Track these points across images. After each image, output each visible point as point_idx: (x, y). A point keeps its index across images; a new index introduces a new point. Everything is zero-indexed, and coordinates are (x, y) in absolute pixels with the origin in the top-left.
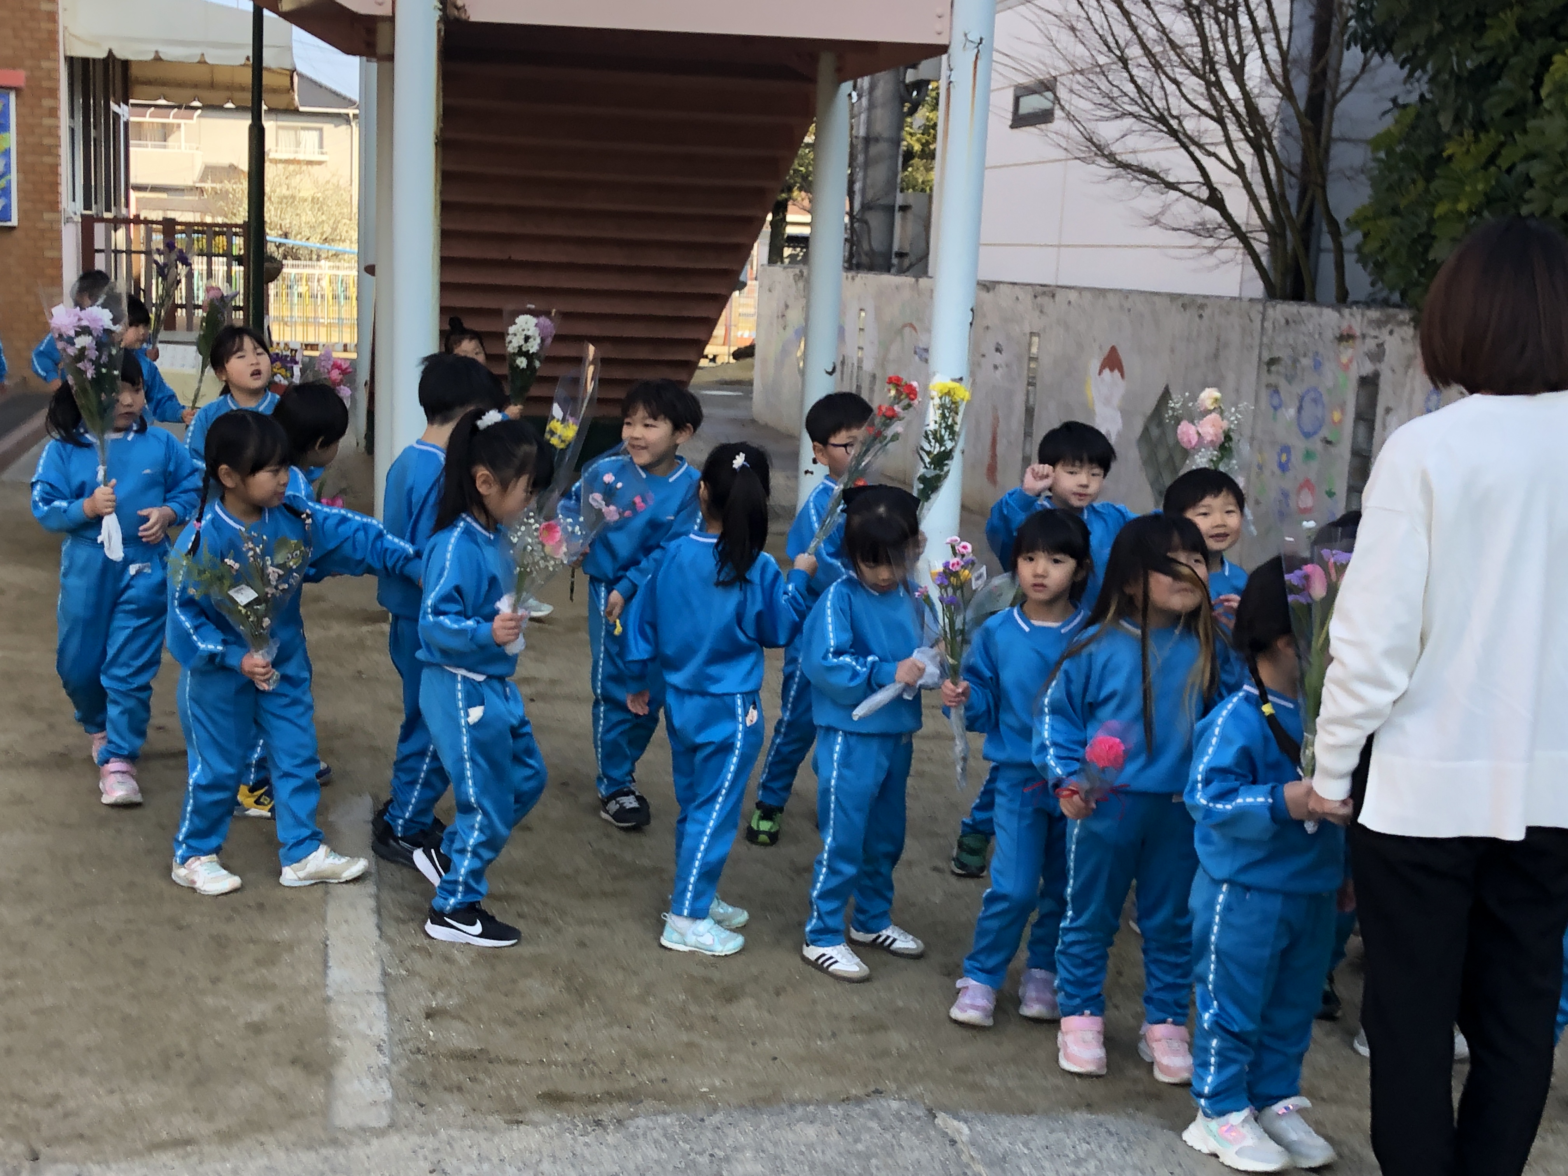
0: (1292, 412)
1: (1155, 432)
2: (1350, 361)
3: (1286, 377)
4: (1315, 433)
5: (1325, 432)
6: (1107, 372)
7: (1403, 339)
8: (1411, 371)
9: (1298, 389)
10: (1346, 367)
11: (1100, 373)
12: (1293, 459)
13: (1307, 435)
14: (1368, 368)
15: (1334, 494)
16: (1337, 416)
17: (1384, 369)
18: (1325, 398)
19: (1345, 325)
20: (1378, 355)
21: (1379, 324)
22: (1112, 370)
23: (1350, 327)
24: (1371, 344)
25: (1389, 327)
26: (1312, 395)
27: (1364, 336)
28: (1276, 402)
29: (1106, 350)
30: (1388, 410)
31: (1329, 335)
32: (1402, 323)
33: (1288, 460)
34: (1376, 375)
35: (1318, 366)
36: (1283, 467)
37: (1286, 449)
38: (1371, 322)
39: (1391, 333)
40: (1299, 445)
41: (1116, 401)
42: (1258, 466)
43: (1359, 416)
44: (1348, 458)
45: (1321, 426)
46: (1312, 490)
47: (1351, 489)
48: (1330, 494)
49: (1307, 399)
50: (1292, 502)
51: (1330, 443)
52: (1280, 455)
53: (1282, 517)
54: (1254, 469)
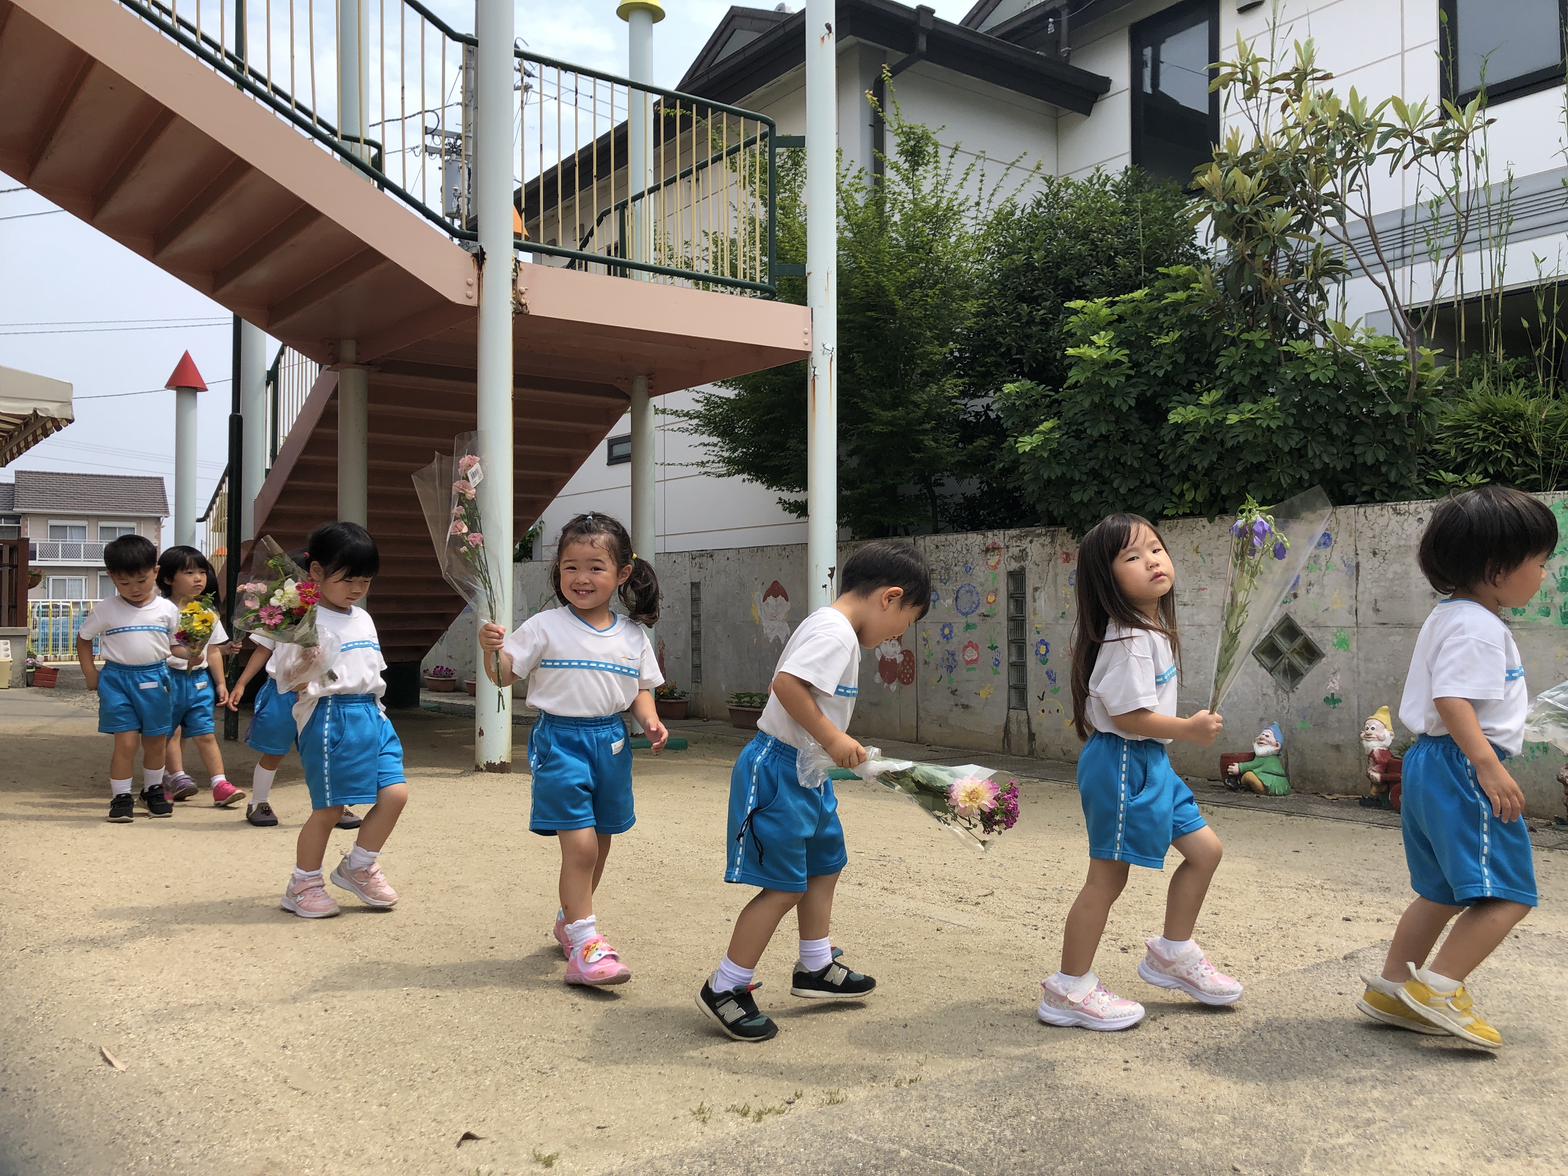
0: (950, 601)
2: (998, 563)
3: (941, 580)
4: (973, 612)
5: (982, 610)
6: (771, 598)
7: (1043, 545)
8: (1052, 563)
9: (951, 587)
10: (995, 567)
11: (764, 600)
12: (955, 630)
13: (966, 614)
14: (1014, 566)
15: (996, 647)
16: (991, 599)
17: (1029, 565)
18: (979, 589)
19: (989, 542)
20: (1023, 555)
21: (1019, 538)
22: (776, 596)
23: (995, 543)
24: (1015, 551)
25: (1029, 539)
26: (967, 588)
27: (1008, 547)
29: (769, 585)
30: (1036, 589)
31: (976, 550)
32: (1039, 535)
33: (951, 632)
34: (1022, 570)
35: (968, 570)
36: (947, 637)
37: (950, 625)
38: (1012, 538)
39: (1031, 542)
40: (960, 622)
41: (782, 616)
42: (924, 639)
43: (1010, 596)
44: (1005, 623)
45: (977, 607)
46: (976, 647)
47: (1010, 642)
48: (993, 648)
49: (962, 591)
50: (959, 657)
51: (987, 616)
52: (942, 630)
53: (950, 669)
54: (920, 642)
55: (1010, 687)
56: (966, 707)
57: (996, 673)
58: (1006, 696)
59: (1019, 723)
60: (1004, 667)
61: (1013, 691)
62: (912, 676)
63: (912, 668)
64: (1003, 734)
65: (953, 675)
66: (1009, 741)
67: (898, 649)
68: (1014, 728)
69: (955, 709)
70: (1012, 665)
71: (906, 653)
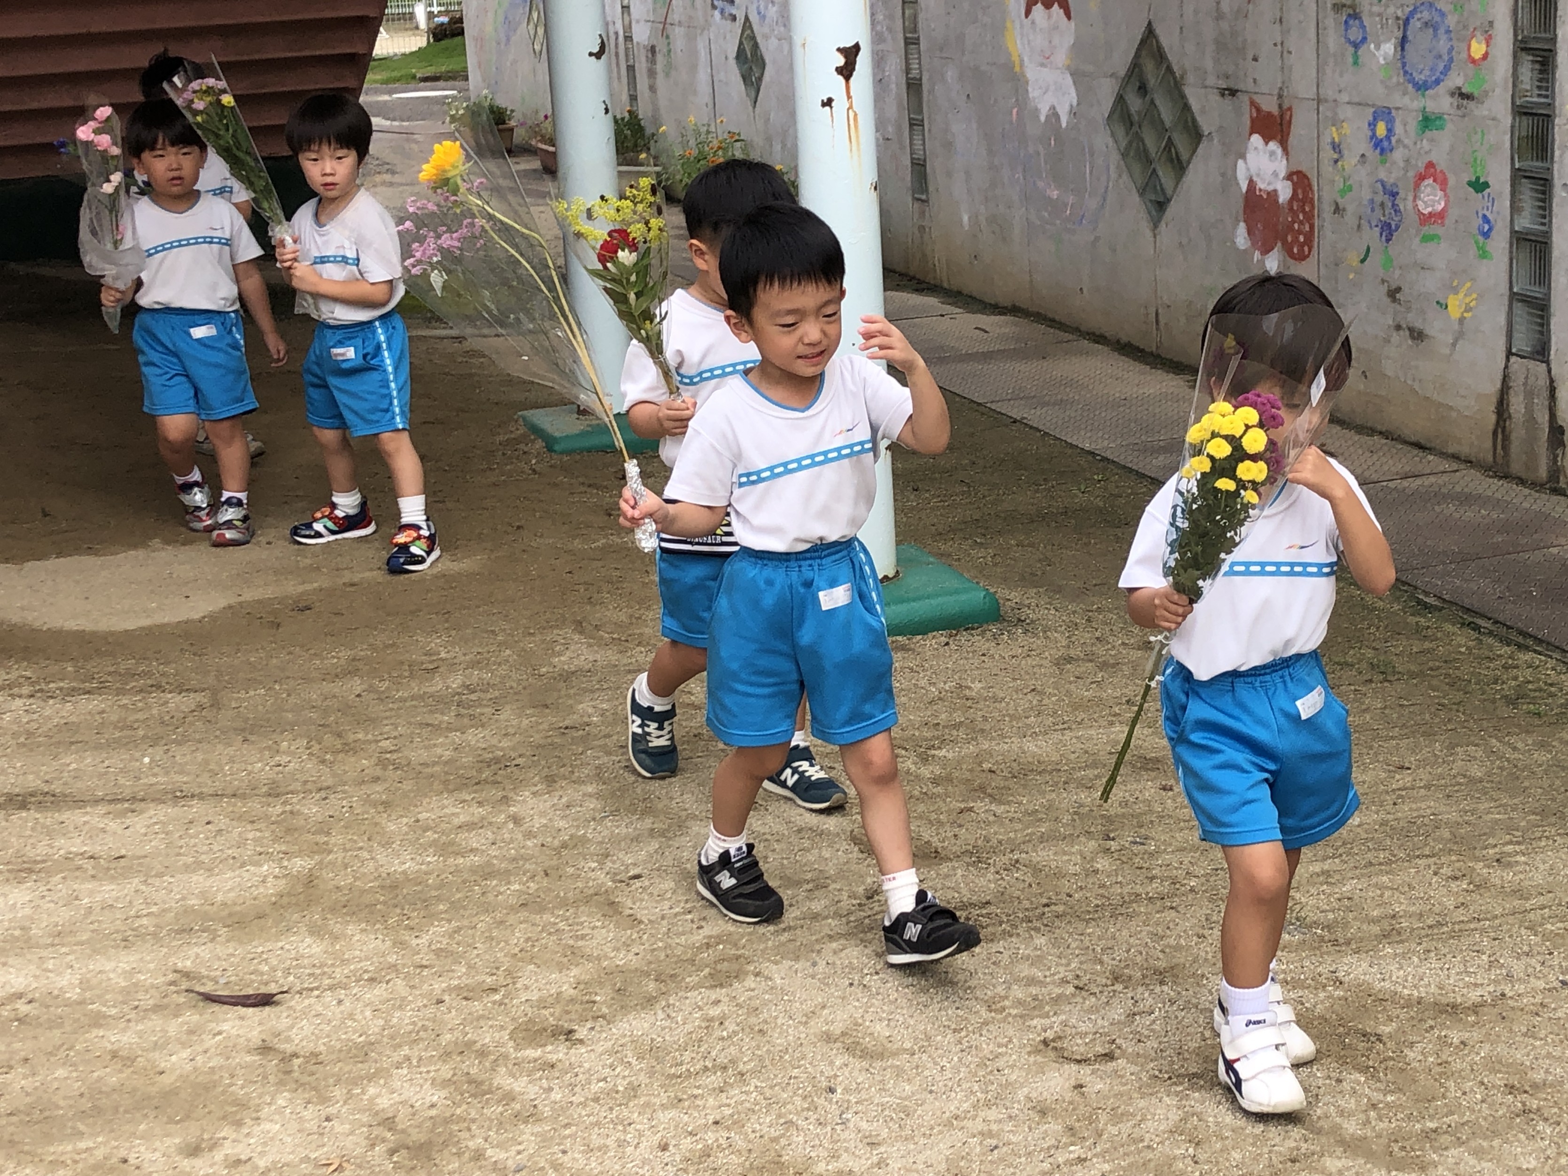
0: (1389, 48)
1: (1135, 104)
4: (1437, 82)
5: (1456, 80)
6: (1039, 8)
9: (1395, 7)
11: (1028, 13)
12: (1399, 129)
13: (1422, 88)
15: (1486, 185)
16: (1478, 49)
18: (1452, 20)
22: (1048, 6)
26: (1426, 15)
28: (1355, 34)
33: (1390, 131)
36: (1382, 146)
37: (1384, 114)
40: (1408, 105)
41: (1061, 57)
42: (1336, 147)
43: (1522, 47)
44: (1507, 120)
45: (1447, 68)
46: (1443, 183)
47: (1518, 175)
48: (1479, 186)
49: (1415, 24)
50: (1406, 204)
51: (1468, 97)
52: (1372, 125)
53: (1388, 231)
54: (1329, 154)
55: (1514, 297)
56: (1417, 335)
57: (1484, 254)
58: (1502, 320)
59: (1529, 395)
60: (1500, 242)
61: (1519, 308)
62: (1309, 241)
63: (1309, 217)
64: (1493, 418)
65: (1395, 248)
66: (1506, 438)
67: (1281, 167)
68: (1517, 405)
69: (1396, 337)
70: (1519, 238)
71: (1298, 178)
